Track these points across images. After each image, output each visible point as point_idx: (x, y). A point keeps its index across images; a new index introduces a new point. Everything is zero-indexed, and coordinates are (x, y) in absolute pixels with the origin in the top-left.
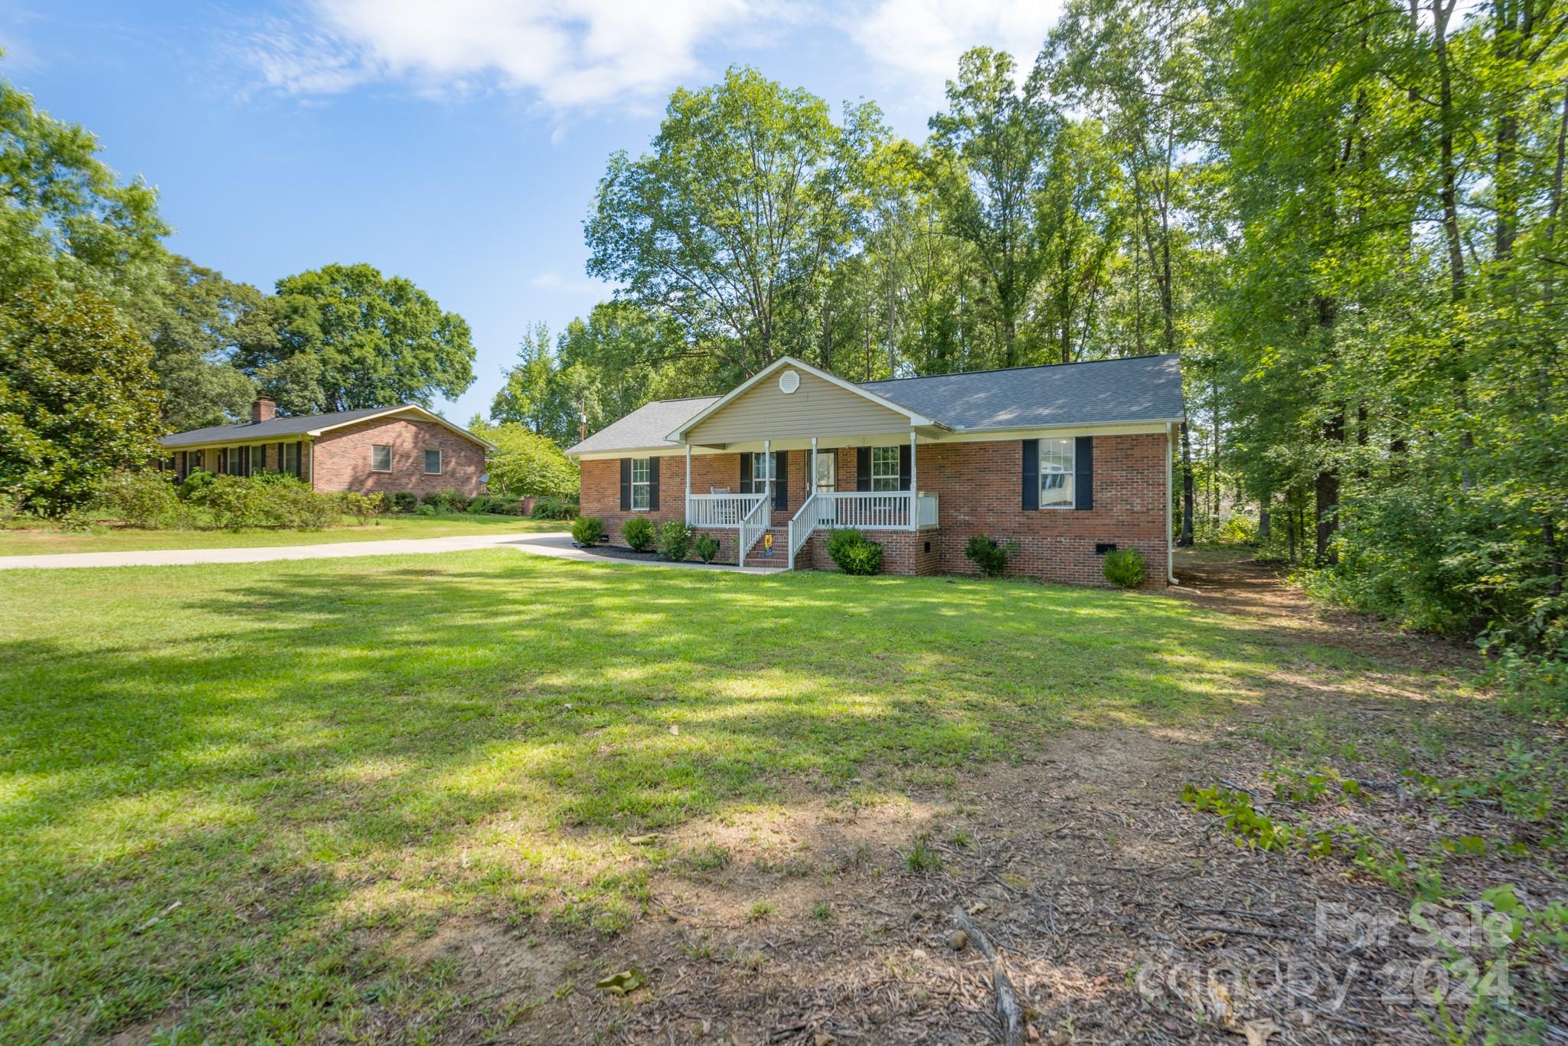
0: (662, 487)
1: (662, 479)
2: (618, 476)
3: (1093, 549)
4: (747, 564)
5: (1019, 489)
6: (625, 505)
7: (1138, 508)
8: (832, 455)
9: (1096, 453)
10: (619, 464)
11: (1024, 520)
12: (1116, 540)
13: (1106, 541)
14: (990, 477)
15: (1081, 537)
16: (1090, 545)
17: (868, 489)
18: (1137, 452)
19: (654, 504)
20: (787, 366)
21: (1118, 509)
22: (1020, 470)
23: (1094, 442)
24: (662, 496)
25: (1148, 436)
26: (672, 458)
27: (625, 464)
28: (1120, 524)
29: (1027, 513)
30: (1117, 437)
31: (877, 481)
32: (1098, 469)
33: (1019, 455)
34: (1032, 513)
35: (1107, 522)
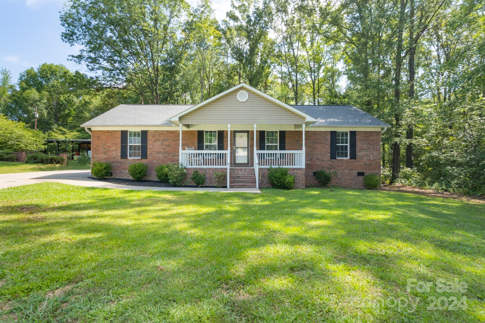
0: (149, 146)
1: (149, 142)
2: (119, 140)
3: (356, 174)
4: (231, 187)
5: (329, 151)
6: (124, 155)
7: (371, 159)
8: (246, 134)
9: (357, 137)
10: (120, 134)
11: (331, 163)
12: (364, 171)
13: (361, 171)
14: (318, 146)
15: (352, 170)
16: (355, 172)
17: (264, 149)
18: (371, 138)
19: (144, 155)
20: (242, 88)
21: (365, 159)
22: (329, 143)
23: (357, 133)
24: (149, 151)
25: (375, 132)
26: (155, 131)
27: (124, 134)
28: (366, 164)
29: (332, 160)
30: (364, 132)
31: (268, 146)
32: (358, 144)
33: (329, 137)
34: (334, 160)
35: (361, 164)
